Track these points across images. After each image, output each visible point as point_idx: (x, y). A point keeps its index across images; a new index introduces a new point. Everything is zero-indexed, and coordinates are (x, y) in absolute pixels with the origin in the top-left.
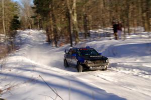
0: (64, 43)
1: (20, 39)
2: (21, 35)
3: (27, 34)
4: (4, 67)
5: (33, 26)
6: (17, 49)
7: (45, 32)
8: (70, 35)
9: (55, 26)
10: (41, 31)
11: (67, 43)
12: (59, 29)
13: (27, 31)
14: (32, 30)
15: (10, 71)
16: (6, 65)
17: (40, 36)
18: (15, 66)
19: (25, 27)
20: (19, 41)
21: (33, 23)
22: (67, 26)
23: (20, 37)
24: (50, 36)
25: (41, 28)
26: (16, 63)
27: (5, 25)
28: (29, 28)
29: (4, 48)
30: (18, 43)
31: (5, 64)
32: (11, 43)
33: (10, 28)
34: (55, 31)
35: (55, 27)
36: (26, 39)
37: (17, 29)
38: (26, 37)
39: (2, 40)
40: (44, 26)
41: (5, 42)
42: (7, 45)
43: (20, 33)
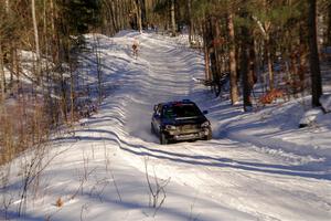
0: (280, 89)
1: (99, 74)
2: (102, 53)
3: (127, 51)
4: (36, 190)
5: (150, 16)
6: (87, 115)
7: (202, 42)
8: (314, 57)
9: (243, 14)
10: (184, 38)
11: (294, 90)
12: (262, 27)
13: (126, 39)
14: (144, 36)
15: (59, 204)
16: (43, 181)
17: (178, 61)
18: (76, 186)
19: (120, 21)
20: (93, 79)
22: (298, 13)
23: (98, 62)
24: (222, 59)
25: (183, 24)
26: (83, 175)
28: (134, 26)
29: (35, 110)
30: (88, 90)
31: (39, 175)
32: (62, 87)
34: (245, 37)
36: (121, 71)
37: (84, 30)
38: (121, 63)
39: (26, 77)
40: (200, 15)
41: (37, 83)
42: (47, 96)
43: (95, 46)
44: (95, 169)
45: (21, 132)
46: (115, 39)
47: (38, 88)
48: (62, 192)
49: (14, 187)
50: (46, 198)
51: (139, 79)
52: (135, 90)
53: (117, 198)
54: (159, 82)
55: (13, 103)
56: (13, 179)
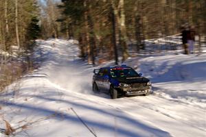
0: (105, 59)
1: (41, 54)
2: (42, 46)
3: (51, 46)
4: (18, 95)
5: (60, 33)
6: (37, 68)
7: (77, 42)
8: (115, 48)
9: (91, 33)
10: (71, 41)
11: (109, 59)
12: (98, 38)
13: (51, 41)
14: (57, 40)
15: (26, 100)
16: (20, 92)
17: (69, 49)
18: (32, 93)
19: (48, 35)
20: (39, 56)
21: (59, 29)
23: (40, 49)
24: (85, 48)
25: (71, 36)
26: (34, 89)
27: (19, 32)
28: (54, 37)
29: (18, 67)
30: (37, 59)
31: (19, 90)
32: (28, 58)
33: (27, 37)
34: (93, 41)
35: (91, 35)
36: (49, 53)
37: (35, 38)
38: (49, 50)
39: (14, 55)
40: (76, 33)
41: (18, 57)
42: (22, 62)
43: (40, 44)
44: (39, 87)
45: (12, 74)
46: (47, 42)
47: (19, 59)
48: (27, 96)
49: (10, 94)
50: (22, 98)
51: (56, 55)
52: (54, 59)
53: (47, 97)
54: (63, 56)
55: (10, 64)
56: (10, 91)
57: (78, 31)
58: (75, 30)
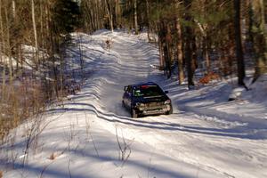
1: (81, 62)
2: (83, 47)
3: (102, 45)
5: (119, 19)
6: (73, 93)
7: (157, 38)
9: (188, 18)
10: (144, 35)
13: (101, 37)
14: (115, 34)
15: (52, 158)
17: (140, 52)
18: (65, 145)
20: (77, 66)
23: (81, 53)
24: (172, 51)
25: (143, 25)
26: (70, 136)
28: (107, 27)
29: (35, 89)
30: (74, 74)
31: (37, 137)
32: (55, 72)
35: (186, 23)
36: (98, 60)
37: (70, 30)
38: (97, 54)
39: (28, 65)
40: (156, 18)
41: (36, 69)
42: (43, 79)
43: (79, 42)
44: (79, 132)
45: (24, 105)
46: (93, 37)
47: (37, 73)
48: (54, 149)
49: (20, 145)
50: (43, 153)
51: (111, 66)
52: (109, 74)
53: (95, 153)
55: (18, 84)
56: (19, 140)
57: (158, 14)
58: (153, 13)
